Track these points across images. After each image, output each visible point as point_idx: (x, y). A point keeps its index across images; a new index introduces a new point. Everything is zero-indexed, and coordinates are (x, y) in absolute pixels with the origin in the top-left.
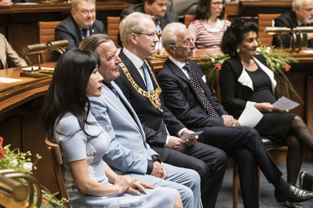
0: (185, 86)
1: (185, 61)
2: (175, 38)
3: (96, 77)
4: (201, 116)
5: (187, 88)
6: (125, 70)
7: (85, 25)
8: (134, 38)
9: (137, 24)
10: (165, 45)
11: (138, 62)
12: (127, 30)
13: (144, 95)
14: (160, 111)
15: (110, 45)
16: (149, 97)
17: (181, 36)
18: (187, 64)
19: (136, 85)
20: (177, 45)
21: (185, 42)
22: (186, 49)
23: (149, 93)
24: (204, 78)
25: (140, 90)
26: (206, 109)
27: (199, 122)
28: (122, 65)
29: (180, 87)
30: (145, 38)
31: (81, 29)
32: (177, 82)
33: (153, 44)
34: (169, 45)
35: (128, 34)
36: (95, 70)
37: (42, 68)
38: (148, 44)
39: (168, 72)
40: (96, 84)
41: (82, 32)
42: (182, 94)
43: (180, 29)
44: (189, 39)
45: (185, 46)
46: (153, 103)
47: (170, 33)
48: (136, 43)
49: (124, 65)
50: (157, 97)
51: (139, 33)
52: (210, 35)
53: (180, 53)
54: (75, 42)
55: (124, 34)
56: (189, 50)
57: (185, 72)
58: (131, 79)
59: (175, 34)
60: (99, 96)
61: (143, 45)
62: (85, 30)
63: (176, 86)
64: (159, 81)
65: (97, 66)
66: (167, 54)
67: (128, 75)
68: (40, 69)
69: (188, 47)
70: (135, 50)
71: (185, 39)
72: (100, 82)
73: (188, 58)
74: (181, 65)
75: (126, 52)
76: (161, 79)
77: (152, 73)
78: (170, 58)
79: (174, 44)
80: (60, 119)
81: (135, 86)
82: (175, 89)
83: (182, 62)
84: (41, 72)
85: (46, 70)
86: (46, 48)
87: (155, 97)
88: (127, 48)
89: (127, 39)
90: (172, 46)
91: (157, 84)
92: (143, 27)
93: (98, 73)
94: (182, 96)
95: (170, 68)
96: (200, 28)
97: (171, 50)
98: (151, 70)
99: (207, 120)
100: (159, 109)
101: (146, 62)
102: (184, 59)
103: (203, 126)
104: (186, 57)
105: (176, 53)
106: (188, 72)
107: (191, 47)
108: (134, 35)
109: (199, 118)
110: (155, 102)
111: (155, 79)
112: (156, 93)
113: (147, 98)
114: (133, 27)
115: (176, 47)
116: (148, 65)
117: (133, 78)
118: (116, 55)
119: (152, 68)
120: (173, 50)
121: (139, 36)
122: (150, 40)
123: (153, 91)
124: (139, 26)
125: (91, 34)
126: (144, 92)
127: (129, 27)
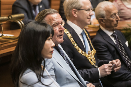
0: (113, 49)
1: (113, 30)
2: (104, 13)
3: (49, 43)
6: (69, 35)
8: (75, 13)
11: (78, 30)
12: (70, 7)
13: (83, 54)
15: (56, 17)
16: (87, 56)
17: (108, 11)
18: (114, 33)
19: (77, 47)
20: (106, 18)
21: (111, 16)
22: (113, 21)
23: (87, 53)
24: (127, 43)
25: (80, 51)
26: (129, 67)
27: (124, 76)
28: (67, 32)
29: (109, 50)
30: (83, 13)
31: (32, 5)
34: (100, 18)
35: (70, 10)
36: (49, 38)
37: (5, 35)
38: (85, 17)
39: (100, 39)
40: (49, 48)
41: (33, 8)
42: (111, 55)
43: (108, 6)
44: (115, 14)
45: (111, 19)
46: (90, 60)
47: (101, 9)
48: (76, 16)
49: (68, 32)
50: (93, 56)
51: (79, 9)
53: (108, 24)
55: (67, 10)
56: (115, 22)
57: (113, 39)
58: (74, 43)
59: (104, 10)
60: (50, 58)
62: (35, 6)
63: (106, 49)
65: (51, 35)
67: (72, 39)
68: (2, 35)
69: (114, 20)
71: (112, 14)
72: (52, 47)
73: (115, 28)
74: (110, 34)
75: (69, 23)
76: (95, 44)
77: (89, 38)
78: (102, 28)
79: (103, 17)
80: (22, 76)
82: (105, 51)
83: (110, 31)
84: (3, 38)
85: (8, 36)
86: (8, 20)
87: (91, 56)
88: (70, 20)
89: (70, 14)
90: (102, 18)
91: (92, 47)
92: (82, 4)
93: (51, 40)
94: (111, 57)
95: (101, 35)
96: (120, 5)
97: (102, 22)
98: (88, 36)
99: (129, 75)
100: (95, 66)
101: (85, 30)
102: (112, 29)
103: (127, 80)
104: (113, 27)
105: (105, 24)
106: (115, 39)
107: (117, 20)
108: (75, 10)
109: (123, 74)
110: (92, 61)
111: (91, 44)
112: (92, 54)
113: (85, 57)
114: (74, 4)
115: (105, 20)
116: (86, 32)
117: (75, 42)
118: (60, 24)
119: (89, 35)
120: (103, 21)
121: (78, 11)
122: (86, 14)
123: (90, 52)
124: (79, 4)
125: (39, 9)
126: (83, 52)
127: (71, 5)
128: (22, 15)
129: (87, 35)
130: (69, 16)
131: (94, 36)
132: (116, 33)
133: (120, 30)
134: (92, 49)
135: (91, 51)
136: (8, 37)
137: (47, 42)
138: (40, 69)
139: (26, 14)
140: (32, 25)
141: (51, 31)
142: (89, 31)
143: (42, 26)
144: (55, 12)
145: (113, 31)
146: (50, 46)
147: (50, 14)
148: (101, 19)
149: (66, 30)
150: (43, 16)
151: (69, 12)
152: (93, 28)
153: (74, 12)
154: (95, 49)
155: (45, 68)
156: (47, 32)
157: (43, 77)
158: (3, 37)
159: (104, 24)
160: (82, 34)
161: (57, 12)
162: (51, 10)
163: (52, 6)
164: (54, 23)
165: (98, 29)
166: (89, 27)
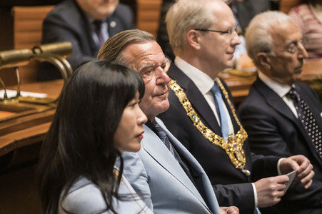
0: (290, 129)
1: (290, 83)
2: (268, 40)
3: (134, 114)
5: (293, 134)
6: (181, 95)
8: (195, 39)
9: (200, 12)
11: (204, 82)
12: (182, 24)
13: (216, 142)
14: (244, 174)
15: (149, 49)
16: (224, 145)
17: (279, 36)
18: (292, 89)
19: (201, 123)
20: (273, 54)
21: (287, 48)
22: (290, 60)
23: (226, 138)
25: (208, 134)
27: (317, 197)
28: (175, 87)
29: (280, 131)
31: (91, 20)
32: (275, 122)
33: (230, 49)
35: (183, 31)
36: (134, 101)
37: (24, 94)
38: (221, 50)
40: (133, 128)
41: (93, 27)
42: (285, 144)
43: (278, 22)
44: (295, 43)
45: (287, 54)
46: (231, 157)
47: (260, 31)
48: (198, 47)
49: (178, 87)
50: (239, 147)
51: (204, 30)
53: (279, 67)
55: (175, 31)
56: (296, 63)
57: (290, 104)
58: (191, 113)
59: (269, 32)
60: (136, 150)
62: (98, 24)
63: (273, 129)
65: (137, 94)
67: (187, 105)
69: (294, 56)
70: (196, 61)
71: (288, 41)
72: (140, 124)
73: (296, 77)
74: (282, 91)
75: (181, 64)
78: (262, 76)
79: (267, 50)
80: (66, 194)
81: (200, 125)
82: (271, 135)
85: (31, 98)
86: (32, 57)
87: (235, 146)
88: (183, 57)
89: (182, 42)
90: (264, 54)
91: (239, 123)
92: (212, 18)
93: (137, 106)
94: (284, 148)
95: (262, 95)
96: (308, 20)
97: (263, 63)
98: (227, 97)
100: (244, 171)
101: (219, 82)
102: (289, 79)
104: (291, 75)
105: (272, 69)
106: (296, 103)
107: (301, 56)
108: (194, 33)
110: (236, 157)
111: (235, 115)
112: (238, 140)
113: (221, 148)
114: (192, 18)
115: (271, 57)
116: (222, 88)
117: (196, 111)
118: (160, 68)
119: (229, 94)
120: (265, 61)
121: (203, 35)
122: (223, 41)
123: (233, 136)
124: (204, 17)
126: (216, 137)
127: (186, 19)
128: (67, 45)
130: (181, 47)
131: (243, 98)
132: (299, 89)
133: (308, 82)
134: (236, 129)
135: (236, 133)
136: (33, 100)
137: (128, 112)
138: (110, 179)
139: (76, 43)
140: (92, 70)
141: (136, 85)
142: (230, 84)
143: (115, 73)
144: (146, 38)
145: (291, 85)
146: (135, 121)
147: (134, 42)
148: (262, 56)
149: (173, 81)
150: (117, 47)
151: (181, 39)
152: (242, 76)
153: (192, 36)
154: (245, 128)
155: (123, 176)
156: (127, 86)
157: (119, 198)
158: (20, 98)
159: (269, 67)
161: (151, 39)
162: (138, 33)
163: (141, 24)
164: (144, 66)
165: (254, 79)
166: (231, 74)
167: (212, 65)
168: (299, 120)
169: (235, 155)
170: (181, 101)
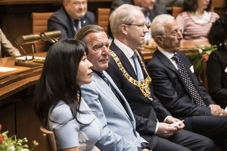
0: (174, 76)
1: (174, 52)
2: (162, 29)
3: (85, 64)
4: (189, 105)
5: (175, 78)
6: (117, 59)
7: (77, 16)
8: (125, 29)
9: (127, 15)
10: (153, 36)
11: (129, 52)
12: (118, 21)
13: (135, 84)
14: (149, 100)
16: (139, 85)
17: (168, 27)
18: (175, 55)
19: (127, 74)
20: (165, 36)
21: (172, 33)
22: (173, 39)
23: (139, 82)
24: (192, 69)
25: (131, 79)
26: (194, 98)
27: (187, 111)
28: (113, 55)
29: (168, 77)
30: (135, 29)
31: (73, 20)
32: (166, 72)
34: (157, 36)
35: (118, 25)
36: (84, 57)
37: (36, 58)
38: (138, 35)
39: (157, 62)
40: (86, 71)
41: (74, 23)
42: (171, 84)
43: (167, 20)
44: (176, 30)
45: (172, 36)
46: (143, 91)
47: (158, 24)
48: (126, 33)
49: (115, 55)
50: (147, 86)
51: (129, 24)
52: (197, 26)
53: (168, 43)
54: (67, 32)
55: (114, 25)
56: (177, 41)
57: (174, 63)
58: (122, 68)
59: (163, 25)
60: (89, 83)
61: (133, 35)
63: (165, 76)
64: (149, 71)
65: (85, 53)
66: (156, 45)
67: (120, 64)
68: (33, 58)
69: (176, 38)
70: (125, 40)
71: (173, 30)
72: (90, 68)
73: (176, 48)
74: (169, 56)
75: (117, 43)
77: (142, 62)
78: (159, 48)
79: (161, 34)
80: (53, 108)
81: (126, 75)
82: (164, 78)
83: (170, 52)
84: (34, 62)
85: (40, 60)
86: (40, 38)
87: (145, 86)
88: (118, 39)
89: (118, 30)
90: (160, 36)
91: (147, 73)
92: (133, 18)
93: (86, 60)
94: (171, 86)
95: (159, 58)
96: (187, 19)
97: (159, 41)
98: (141, 60)
99: (195, 109)
100: (149, 98)
101: (137, 52)
102: (173, 49)
103: (191, 115)
104: (174, 47)
105: (164, 44)
106: (177, 62)
107: (179, 38)
108: (124, 26)
109: (187, 107)
110: (145, 91)
111: (145, 69)
112: (146, 82)
113: (137, 87)
114: (123, 18)
115: (164, 38)
116: (139, 55)
117: (124, 67)
118: (105, 46)
119: (143, 58)
120: (161, 40)
121: (129, 27)
122: (139, 30)
123: (143, 81)
124: (129, 17)
125: (82, 25)
126: (135, 81)
127: (120, 19)
128: (59, 32)
129: (140, 58)
130: (117, 33)
131: (150, 60)
134: (145, 77)
135: (145, 79)
137: (82, 63)
142: (143, 53)
144: (99, 30)
145: (174, 53)
146: (87, 68)
147: (92, 31)
148: (159, 37)
149: (112, 52)
150: (85, 33)
151: (117, 29)
152: (151, 49)
153: (123, 28)
154: (150, 76)
157: (80, 112)
158: (34, 60)
159: (163, 43)
160: (133, 58)
166: (145, 48)
167: (134, 43)
168: (178, 71)
169: (144, 90)
170: (116, 62)
